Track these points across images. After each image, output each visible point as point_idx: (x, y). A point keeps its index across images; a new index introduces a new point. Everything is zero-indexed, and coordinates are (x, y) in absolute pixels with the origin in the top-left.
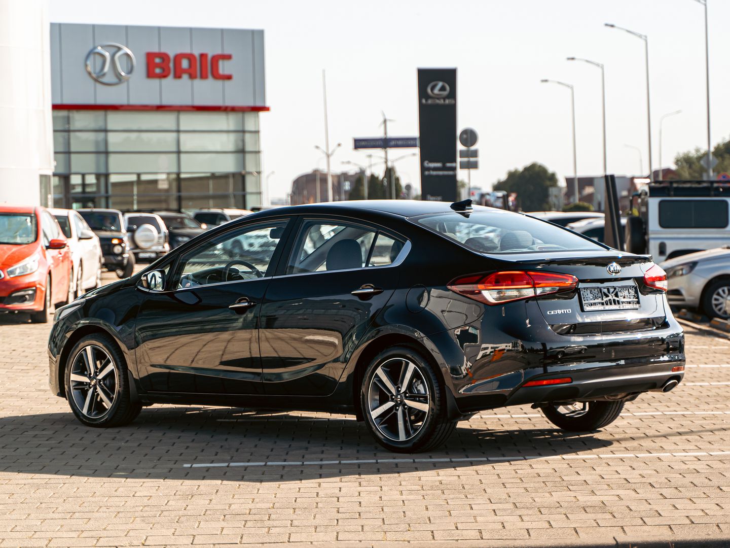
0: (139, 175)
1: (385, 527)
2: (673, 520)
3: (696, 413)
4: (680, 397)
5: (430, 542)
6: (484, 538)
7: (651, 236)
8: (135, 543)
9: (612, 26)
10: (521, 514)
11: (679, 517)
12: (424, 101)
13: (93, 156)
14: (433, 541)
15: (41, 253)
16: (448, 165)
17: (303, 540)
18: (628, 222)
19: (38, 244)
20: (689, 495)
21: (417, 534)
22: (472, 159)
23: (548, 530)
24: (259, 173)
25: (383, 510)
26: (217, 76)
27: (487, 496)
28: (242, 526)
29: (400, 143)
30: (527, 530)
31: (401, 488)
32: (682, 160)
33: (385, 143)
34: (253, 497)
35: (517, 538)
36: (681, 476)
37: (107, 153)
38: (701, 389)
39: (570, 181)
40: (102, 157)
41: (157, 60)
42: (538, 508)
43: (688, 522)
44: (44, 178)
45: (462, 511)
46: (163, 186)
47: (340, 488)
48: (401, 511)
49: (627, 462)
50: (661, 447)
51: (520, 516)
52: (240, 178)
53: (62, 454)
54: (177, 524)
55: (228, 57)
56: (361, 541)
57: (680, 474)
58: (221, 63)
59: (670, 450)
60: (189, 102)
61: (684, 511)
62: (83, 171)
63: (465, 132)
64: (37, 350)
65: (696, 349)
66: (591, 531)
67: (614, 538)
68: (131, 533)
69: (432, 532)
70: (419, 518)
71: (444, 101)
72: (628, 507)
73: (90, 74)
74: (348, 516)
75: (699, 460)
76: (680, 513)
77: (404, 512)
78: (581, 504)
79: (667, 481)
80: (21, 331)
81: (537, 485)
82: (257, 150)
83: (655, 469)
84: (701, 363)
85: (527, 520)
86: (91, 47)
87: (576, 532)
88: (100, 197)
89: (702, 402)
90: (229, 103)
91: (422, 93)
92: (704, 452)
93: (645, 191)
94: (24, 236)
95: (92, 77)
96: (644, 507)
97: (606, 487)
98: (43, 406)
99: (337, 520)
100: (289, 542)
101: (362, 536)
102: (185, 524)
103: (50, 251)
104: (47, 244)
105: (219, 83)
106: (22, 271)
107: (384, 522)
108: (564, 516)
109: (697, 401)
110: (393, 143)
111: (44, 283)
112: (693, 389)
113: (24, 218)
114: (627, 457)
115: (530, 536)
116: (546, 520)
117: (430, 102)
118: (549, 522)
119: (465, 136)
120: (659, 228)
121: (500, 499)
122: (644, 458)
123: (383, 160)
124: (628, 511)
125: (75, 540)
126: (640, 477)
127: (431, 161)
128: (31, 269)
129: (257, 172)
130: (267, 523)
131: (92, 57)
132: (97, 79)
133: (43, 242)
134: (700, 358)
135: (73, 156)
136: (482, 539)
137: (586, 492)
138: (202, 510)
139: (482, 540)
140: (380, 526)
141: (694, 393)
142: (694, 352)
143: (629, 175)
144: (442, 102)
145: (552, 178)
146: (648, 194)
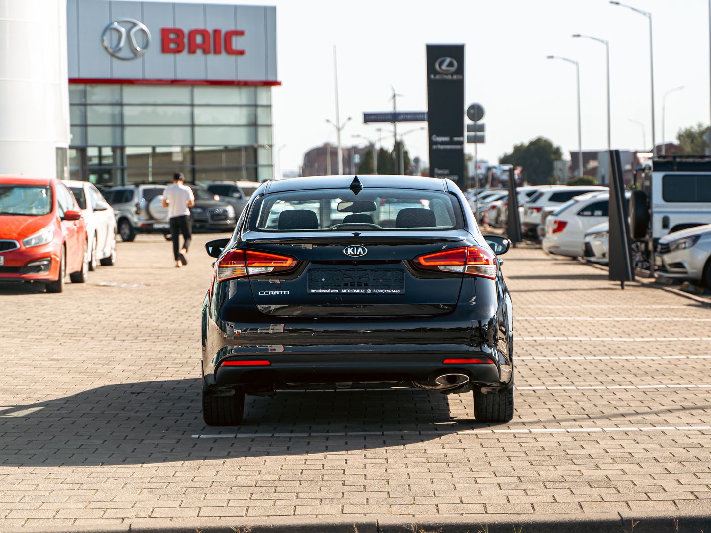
0: (154, 148)
1: (390, 501)
2: (677, 496)
3: (699, 386)
4: (684, 370)
5: (434, 516)
6: (488, 512)
7: (655, 209)
8: (142, 514)
9: (617, 4)
10: (525, 488)
11: (682, 493)
12: (432, 76)
13: (108, 129)
14: (438, 515)
15: (56, 224)
16: (456, 139)
17: (309, 513)
18: (631, 196)
19: (54, 215)
20: (693, 470)
21: (422, 508)
22: (479, 134)
23: (553, 505)
24: (271, 146)
25: (388, 483)
26: (230, 51)
27: (491, 469)
28: (248, 499)
29: (409, 117)
30: (532, 504)
31: (406, 461)
32: (684, 134)
33: (394, 117)
34: (260, 469)
35: (521, 512)
36: (685, 450)
37: (123, 126)
38: (704, 362)
39: (574, 155)
40: (118, 130)
41: (172, 36)
42: (543, 482)
43: (693, 497)
44: (60, 151)
45: (467, 485)
46: (178, 158)
47: (346, 460)
48: (406, 483)
49: (632, 436)
50: (665, 421)
51: (525, 490)
52: (252, 151)
53: (72, 424)
54: (184, 496)
55: (242, 33)
56: (366, 515)
57: (684, 448)
58: (234, 39)
59: (674, 424)
60: (202, 77)
61: (688, 486)
62: (100, 144)
63: (473, 107)
64: (51, 319)
65: (699, 322)
66: (595, 506)
67: (618, 513)
68: (138, 505)
69: (437, 506)
70: (425, 492)
71: (452, 76)
72: (632, 481)
73: (106, 49)
74: (353, 488)
75: (703, 434)
76: (684, 488)
77: (409, 485)
78: (586, 478)
79: (671, 455)
80: (36, 301)
81: (541, 459)
82: (269, 123)
83: (659, 443)
84: (704, 336)
85: (531, 494)
86: (107, 23)
87: (581, 506)
88: (117, 169)
89: (705, 375)
90: (242, 78)
91: (431, 69)
92: (707, 426)
93: (649, 165)
94: (40, 207)
95: (109, 53)
96: (649, 481)
97: (610, 461)
98: (55, 376)
99: (343, 493)
100: (294, 515)
101: (367, 509)
102: (192, 496)
103: (65, 222)
104: (62, 216)
105: (232, 58)
106: (37, 241)
107: (389, 495)
108: (569, 491)
109: (701, 375)
110: (402, 117)
111: (58, 254)
112: (696, 362)
113: (39, 190)
114: (631, 431)
115: (534, 510)
116: (550, 494)
117: (438, 77)
118: (554, 497)
119: (472, 111)
120: (663, 202)
121: (505, 472)
122: (648, 431)
123: (392, 134)
124: (632, 485)
125: (82, 511)
126: (644, 451)
127: (438, 135)
128: (46, 240)
129: (268, 145)
130: (273, 496)
131: (108, 33)
132: (114, 54)
133: (59, 213)
134: (703, 331)
135: (90, 129)
136: (487, 513)
137: (591, 466)
138: (209, 482)
139: (486, 515)
140: (385, 499)
141: (697, 366)
142: (697, 325)
143: (632, 149)
144: (449, 77)
145: (557, 152)
146: (652, 169)
